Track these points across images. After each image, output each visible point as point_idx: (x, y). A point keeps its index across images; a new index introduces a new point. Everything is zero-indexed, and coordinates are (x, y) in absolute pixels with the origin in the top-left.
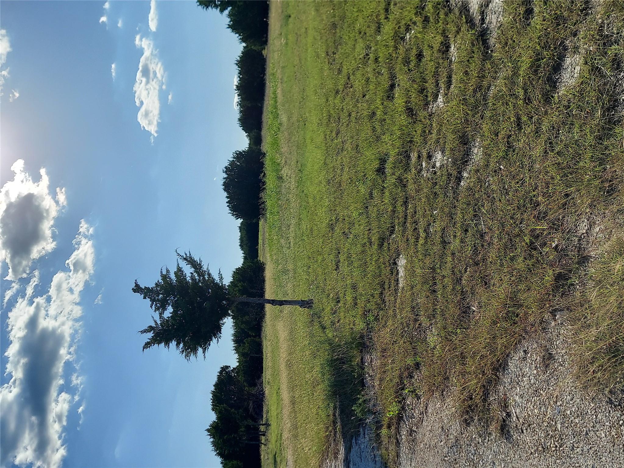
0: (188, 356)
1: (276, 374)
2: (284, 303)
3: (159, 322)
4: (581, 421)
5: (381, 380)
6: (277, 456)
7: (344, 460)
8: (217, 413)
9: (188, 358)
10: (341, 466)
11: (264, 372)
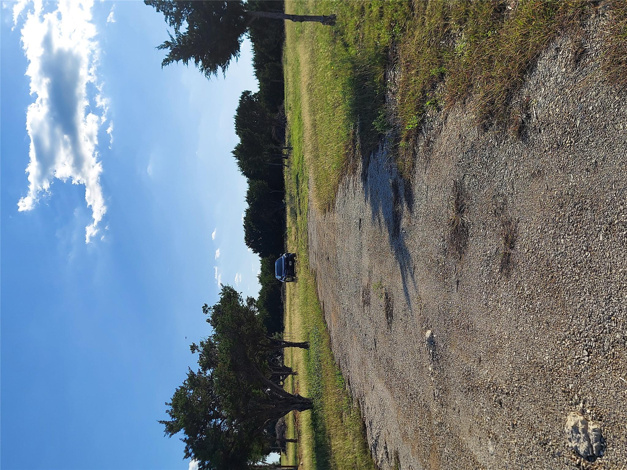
0: (208, 75)
1: (297, 99)
2: (305, 18)
3: (175, 38)
4: (602, 115)
5: (403, 95)
6: (299, 176)
7: (362, 174)
8: (241, 136)
9: (208, 77)
10: (359, 179)
11: (285, 98)
